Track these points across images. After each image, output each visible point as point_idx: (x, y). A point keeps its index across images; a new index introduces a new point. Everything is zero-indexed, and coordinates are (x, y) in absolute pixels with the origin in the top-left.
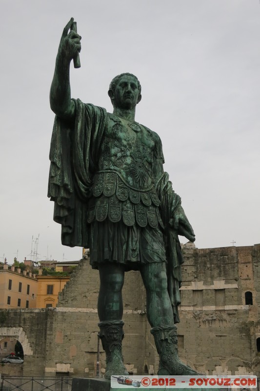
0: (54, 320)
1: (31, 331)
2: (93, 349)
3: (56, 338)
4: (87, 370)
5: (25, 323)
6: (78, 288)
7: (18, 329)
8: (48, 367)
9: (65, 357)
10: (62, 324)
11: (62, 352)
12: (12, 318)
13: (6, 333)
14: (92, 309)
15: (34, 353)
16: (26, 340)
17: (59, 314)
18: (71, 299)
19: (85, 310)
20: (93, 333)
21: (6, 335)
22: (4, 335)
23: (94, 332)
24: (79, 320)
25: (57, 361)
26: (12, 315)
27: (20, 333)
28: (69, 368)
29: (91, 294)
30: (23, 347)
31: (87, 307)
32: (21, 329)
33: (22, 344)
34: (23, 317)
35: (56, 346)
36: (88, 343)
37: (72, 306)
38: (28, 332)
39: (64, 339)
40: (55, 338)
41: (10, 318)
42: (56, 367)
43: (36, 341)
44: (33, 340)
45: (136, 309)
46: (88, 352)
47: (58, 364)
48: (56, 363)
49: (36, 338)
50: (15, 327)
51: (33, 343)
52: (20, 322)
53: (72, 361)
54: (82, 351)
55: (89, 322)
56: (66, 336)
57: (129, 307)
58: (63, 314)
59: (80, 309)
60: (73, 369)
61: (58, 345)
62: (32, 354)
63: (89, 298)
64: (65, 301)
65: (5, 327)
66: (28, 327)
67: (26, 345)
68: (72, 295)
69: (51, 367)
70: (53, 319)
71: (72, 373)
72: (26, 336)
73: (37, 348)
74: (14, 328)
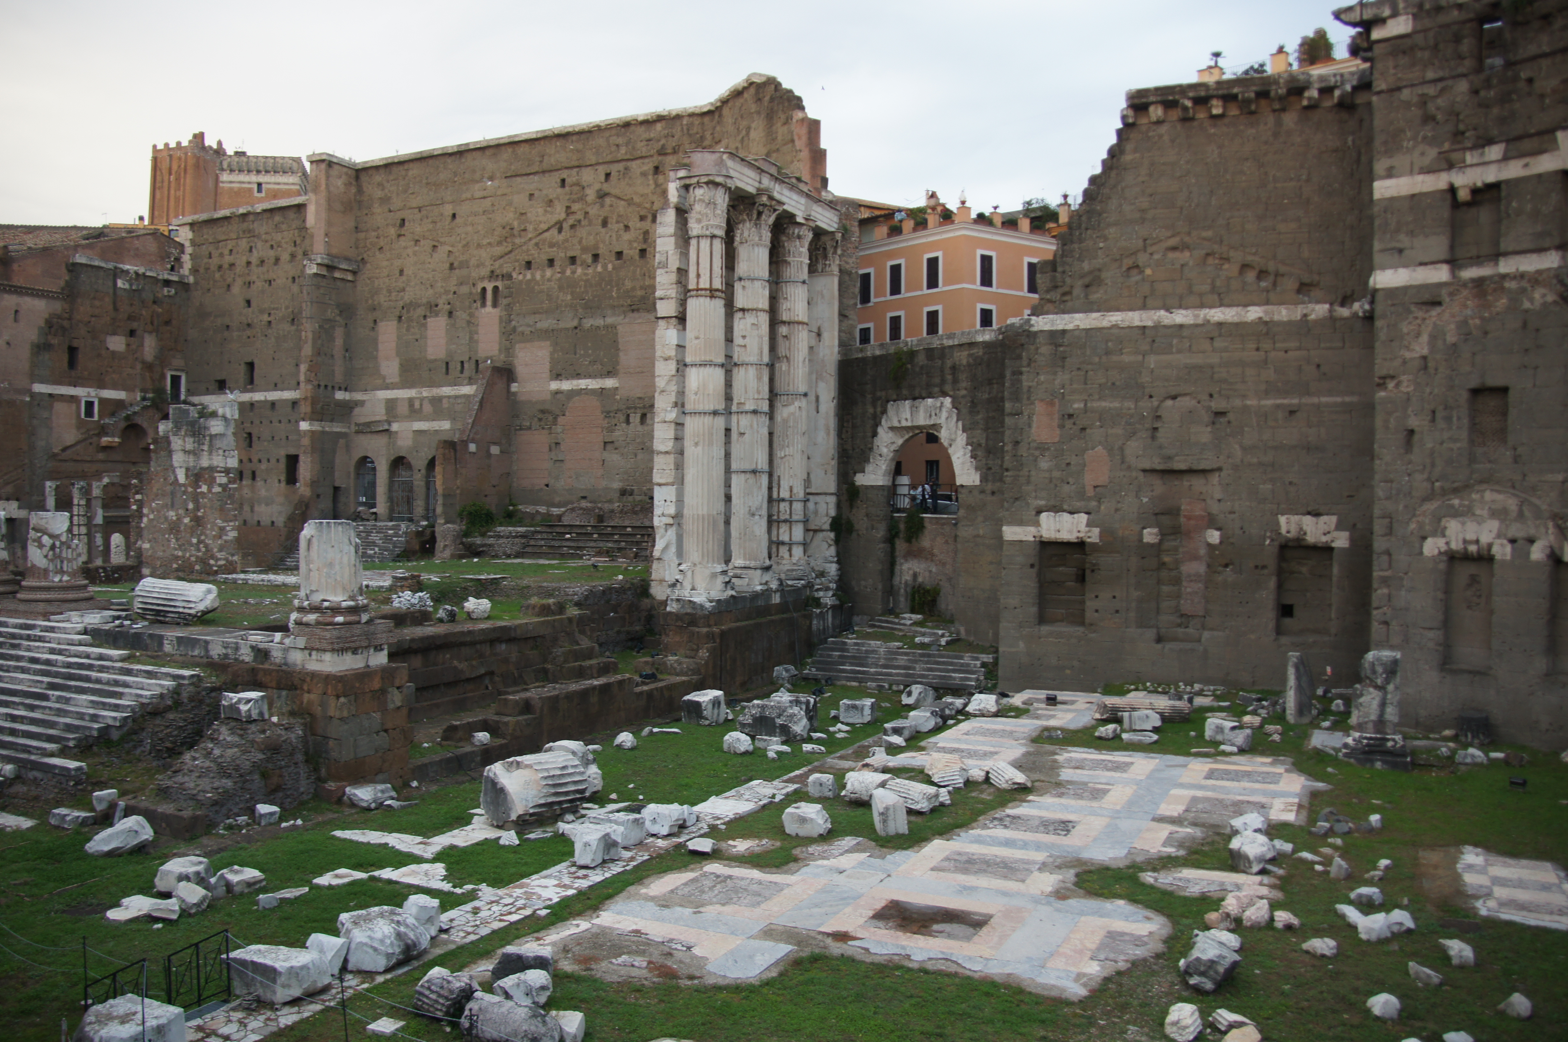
0: (1025, 363)
1: (974, 406)
2: (1170, 458)
3: (1034, 425)
4: (1150, 535)
5: (955, 381)
6: (1106, 239)
7: (938, 404)
8: (1010, 523)
9: (1066, 488)
10: (1055, 373)
11: (1056, 474)
12: (922, 367)
13: (909, 416)
14: (1162, 312)
15: (984, 479)
16: (961, 438)
17: (1041, 339)
18: (1080, 283)
19: (1135, 318)
20: (1169, 403)
21: (909, 424)
22: (904, 424)
23: (1174, 398)
24: (1115, 358)
25: (1042, 503)
26: (921, 359)
27: (944, 414)
28: (1083, 527)
29: (1156, 257)
30: (954, 459)
31: (1144, 307)
32: (948, 401)
33: (950, 451)
34: (949, 363)
35: (1037, 453)
36: (1153, 438)
37: (1088, 308)
38: (964, 411)
39: (1062, 426)
40: (1030, 426)
41: (917, 369)
42: (1037, 524)
43: (987, 439)
44: (980, 436)
45: (1345, 301)
46: (1153, 471)
47: (1044, 515)
48: (1039, 512)
49: (986, 429)
50: (930, 396)
51: (980, 445)
52: (943, 381)
53: (1094, 504)
54: (1129, 467)
55: (1152, 361)
56: (1070, 416)
57: (1316, 293)
58: (1056, 337)
59: (1115, 318)
60: (1096, 531)
61: (1042, 448)
62: (978, 483)
63: (1148, 272)
64: (1060, 291)
65: (905, 399)
66: (964, 392)
67: (960, 453)
68: (1086, 266)
69: (1021, 523)
70: (1019, 357)
71: (1093, 544)
72: (960, 424)
73: (990, 462)
74: (930, 400)
